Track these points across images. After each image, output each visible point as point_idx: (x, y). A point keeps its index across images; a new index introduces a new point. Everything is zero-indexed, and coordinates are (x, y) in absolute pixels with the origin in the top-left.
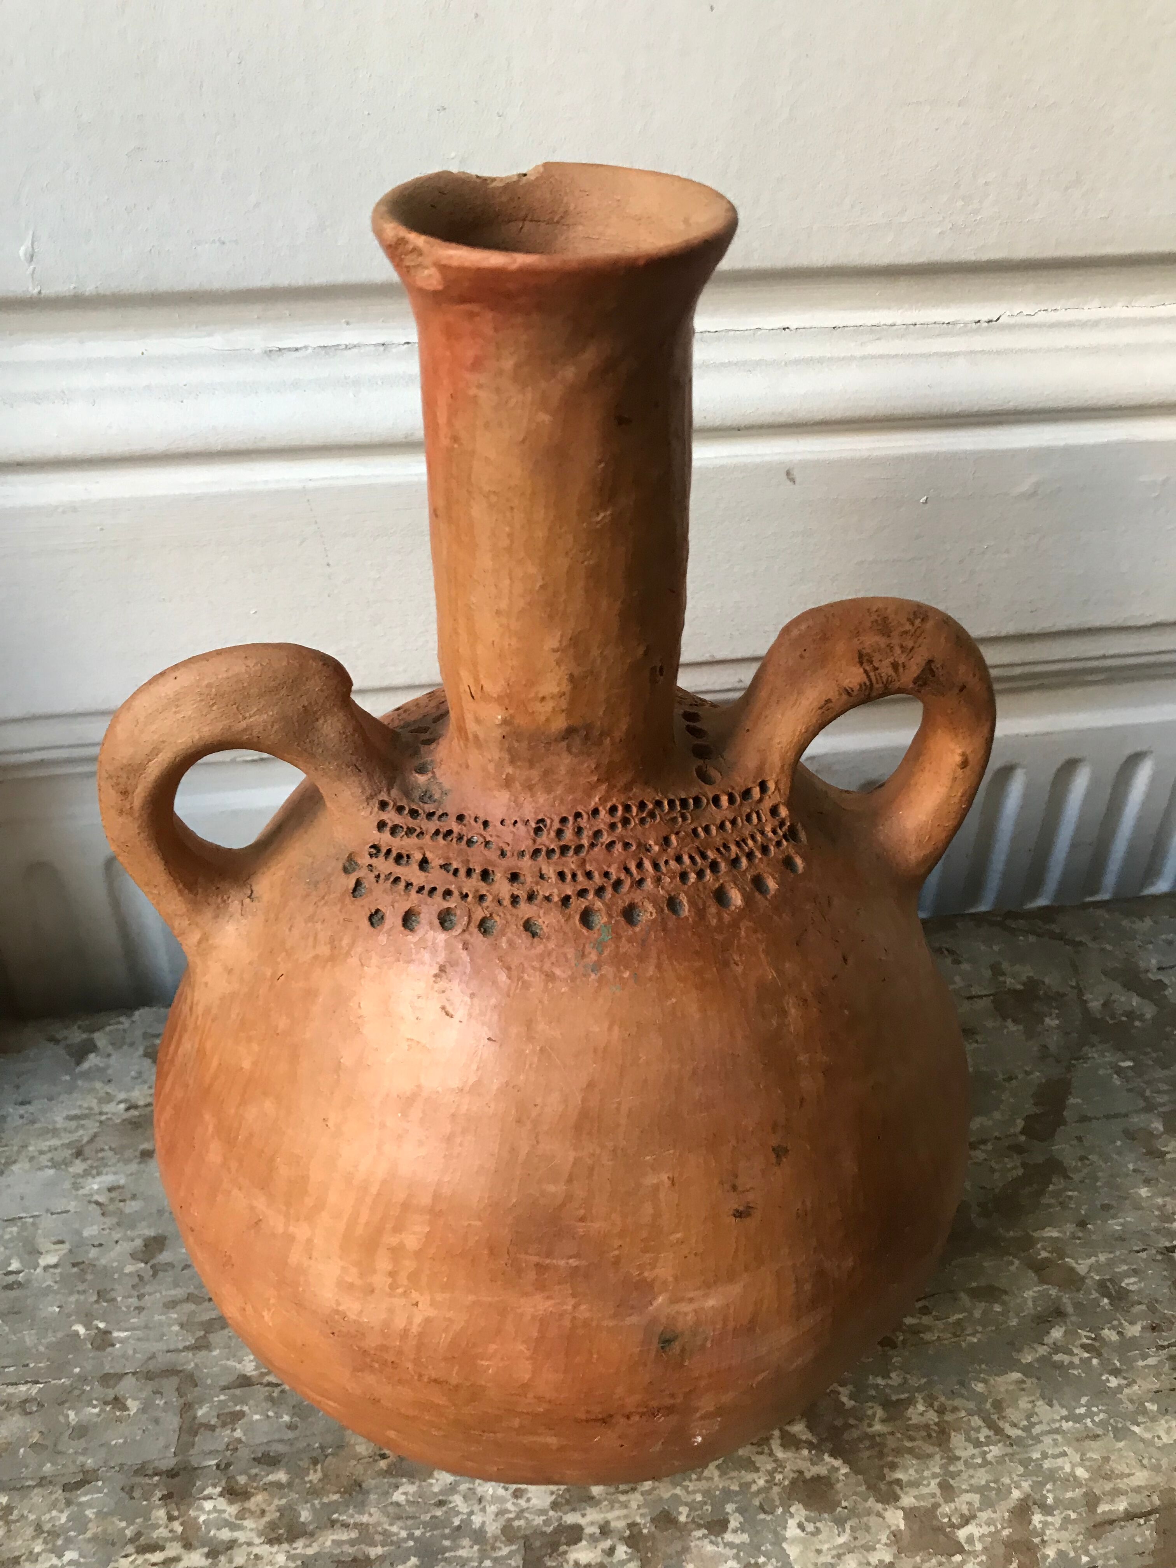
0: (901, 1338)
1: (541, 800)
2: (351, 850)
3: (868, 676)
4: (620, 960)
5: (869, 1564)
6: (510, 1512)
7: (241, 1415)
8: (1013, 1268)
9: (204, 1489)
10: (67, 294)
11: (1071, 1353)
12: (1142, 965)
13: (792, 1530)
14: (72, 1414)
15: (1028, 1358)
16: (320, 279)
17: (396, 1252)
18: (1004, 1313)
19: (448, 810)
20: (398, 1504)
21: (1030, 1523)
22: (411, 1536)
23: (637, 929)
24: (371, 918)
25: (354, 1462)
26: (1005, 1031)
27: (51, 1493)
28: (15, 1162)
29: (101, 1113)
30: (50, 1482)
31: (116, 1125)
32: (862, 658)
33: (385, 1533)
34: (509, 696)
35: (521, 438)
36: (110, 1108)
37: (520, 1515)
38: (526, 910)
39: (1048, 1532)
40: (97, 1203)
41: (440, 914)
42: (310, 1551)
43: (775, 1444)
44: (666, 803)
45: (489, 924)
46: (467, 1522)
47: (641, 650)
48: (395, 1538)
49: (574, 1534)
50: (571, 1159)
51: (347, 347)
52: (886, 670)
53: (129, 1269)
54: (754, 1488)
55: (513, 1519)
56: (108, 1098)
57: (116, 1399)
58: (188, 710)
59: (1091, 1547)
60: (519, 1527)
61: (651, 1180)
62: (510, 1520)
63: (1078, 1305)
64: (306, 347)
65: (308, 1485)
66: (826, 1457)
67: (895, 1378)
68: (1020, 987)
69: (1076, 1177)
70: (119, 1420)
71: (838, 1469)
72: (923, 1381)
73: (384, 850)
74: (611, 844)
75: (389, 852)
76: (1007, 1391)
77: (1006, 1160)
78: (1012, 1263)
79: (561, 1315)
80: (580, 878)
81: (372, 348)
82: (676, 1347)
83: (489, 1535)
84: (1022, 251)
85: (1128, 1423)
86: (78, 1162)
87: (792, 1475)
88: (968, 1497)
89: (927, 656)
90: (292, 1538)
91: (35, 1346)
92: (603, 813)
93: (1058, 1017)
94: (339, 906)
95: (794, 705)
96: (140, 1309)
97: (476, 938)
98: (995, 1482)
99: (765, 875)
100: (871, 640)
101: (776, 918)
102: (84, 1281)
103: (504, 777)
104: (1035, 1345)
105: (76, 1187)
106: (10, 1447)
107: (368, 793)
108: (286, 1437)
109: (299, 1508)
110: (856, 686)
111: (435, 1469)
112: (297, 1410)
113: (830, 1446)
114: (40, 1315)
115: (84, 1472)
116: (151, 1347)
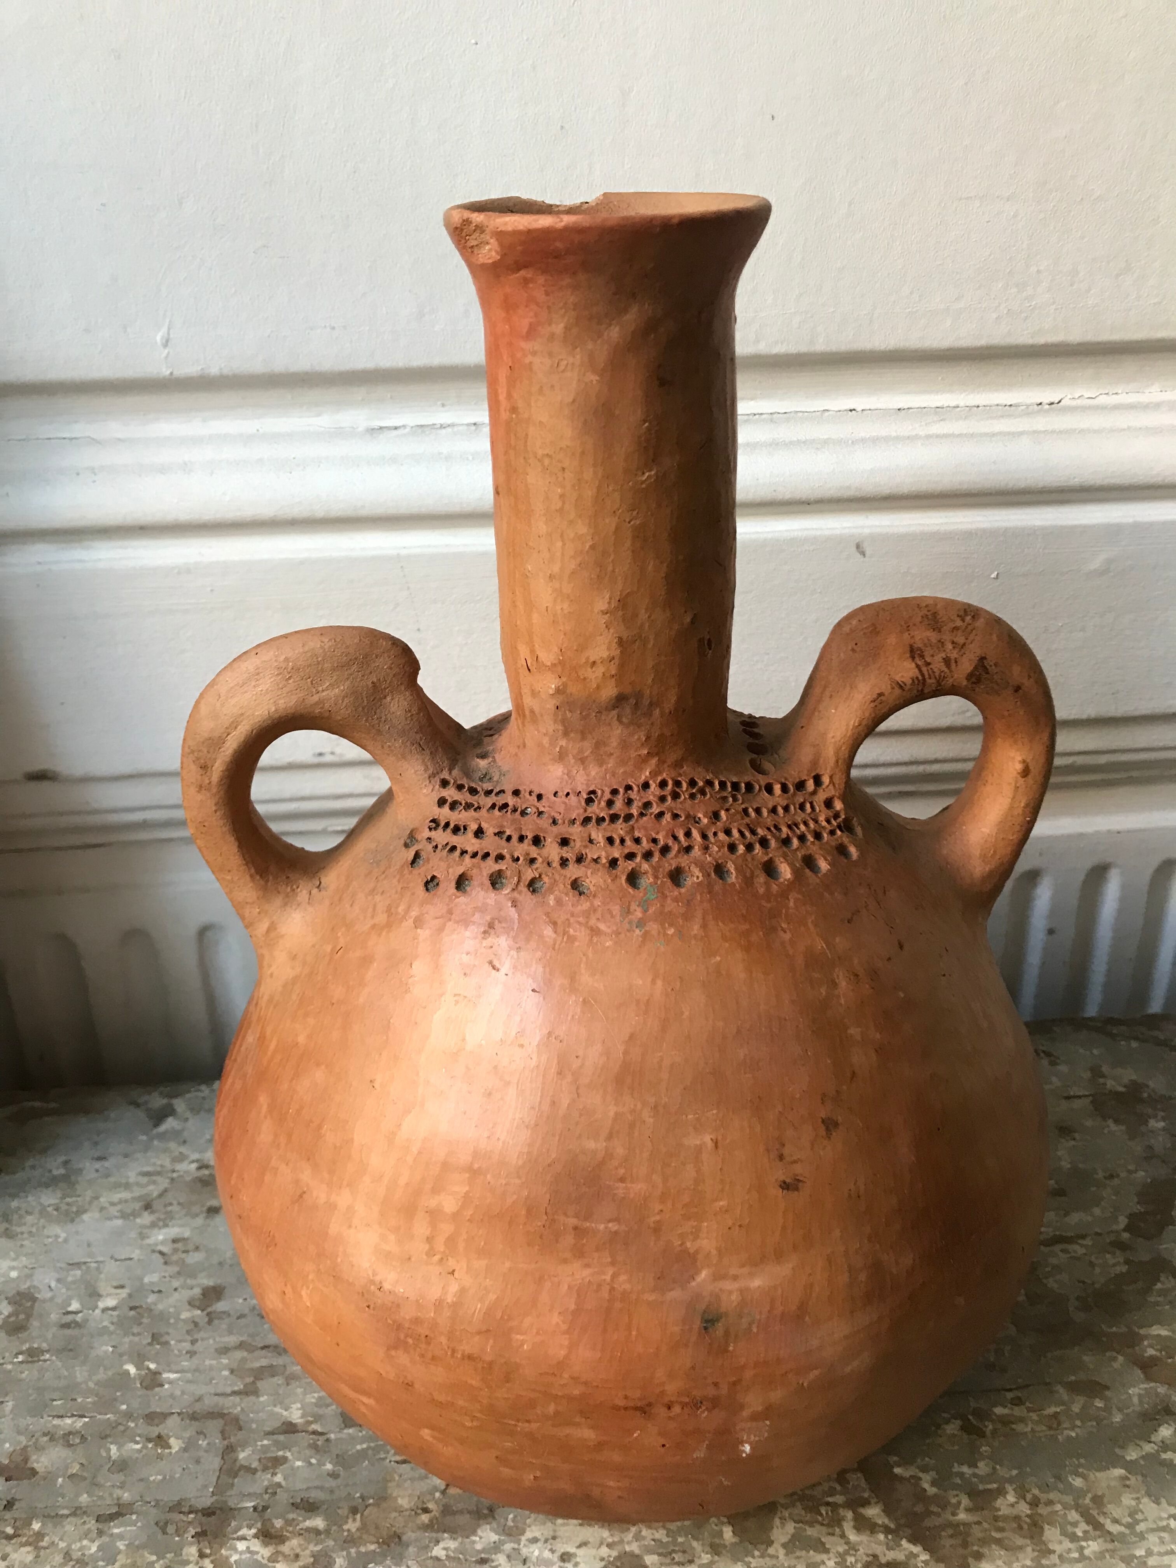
0: (991, 1427)
1: (593, 773)
2: (412, 827)
3: (921, 671)
4: (665, 918)
7: (283, 1460)
8: (1116, 1365)
9: (239, 1529)
10: (195, 374)
14: (114, 1449)
16: (419, 360)
17: (434, 1215)
18: (1107, 1409)
19: (504, 786)
20: (437, 1559)
23: (683, 890)
24: (427, 883)
25: (396, 1514)
26: (1106, 1131)
27: (85, 1522)
28: (85, 1211)
29: (174, 1171)
30: (85, 1513)
31: (185, 1181)
32: (914, 652)
34: (562, 663)
35: (571, 400)
36: (183, 1167)
38: (573, 871)
40: (162, 1253)
41: (491, 875)
43: (848, 1527)
44: (717, 783)
45: (538, 885)
47: (688, 620)
50: (611, 1114)
51: (442, 427)
52: (938, 665)
53: (184, 1315)
56: (181, 1158)
57: (159, 1437)
58: (267, 683)
61: (692, 1141)
64: (404, 426)
65: (346, 1534)
66: (904, 1542)
67: (983, 1468)
68: (1121, 1089)
71: (916, 1556)
72: (1015, 1472)
73: (442, 824)
74: (661, 815)
75: (447, 825)
76: (1109, 1487)
77: (1108, 1256)
78: (1115, 1359)
79: (599, 1286)
80: (628, 842)
81: (465, 428)
82: (719, 1329)
84: (1078, 335)
86: (146, 1214)
87: (865, 1558)
89: (979, 652)
91: (86, 1382)
92: (653, 786)
93: (1164, 1119)
94: (398, 877)
95: (847, 698)
96: (191, 1354)
97: (525, 897)
99: (817, 856)
100: (922, 635)
101: (826, 895)
102: (140, 1324)
103: (558, 749)
104: (1141, 1443)
105: (142, 1236)
106: (50, 1477)
107: (430, 772)
108: (327, 1485)
109: (334, 1555)
110: (909, 682)
111: (479, 1526)
112: (341, 1460)
113: (909, 1531)
114: (93, 1353)
115: (119, 1505)
116: (200, 1389)
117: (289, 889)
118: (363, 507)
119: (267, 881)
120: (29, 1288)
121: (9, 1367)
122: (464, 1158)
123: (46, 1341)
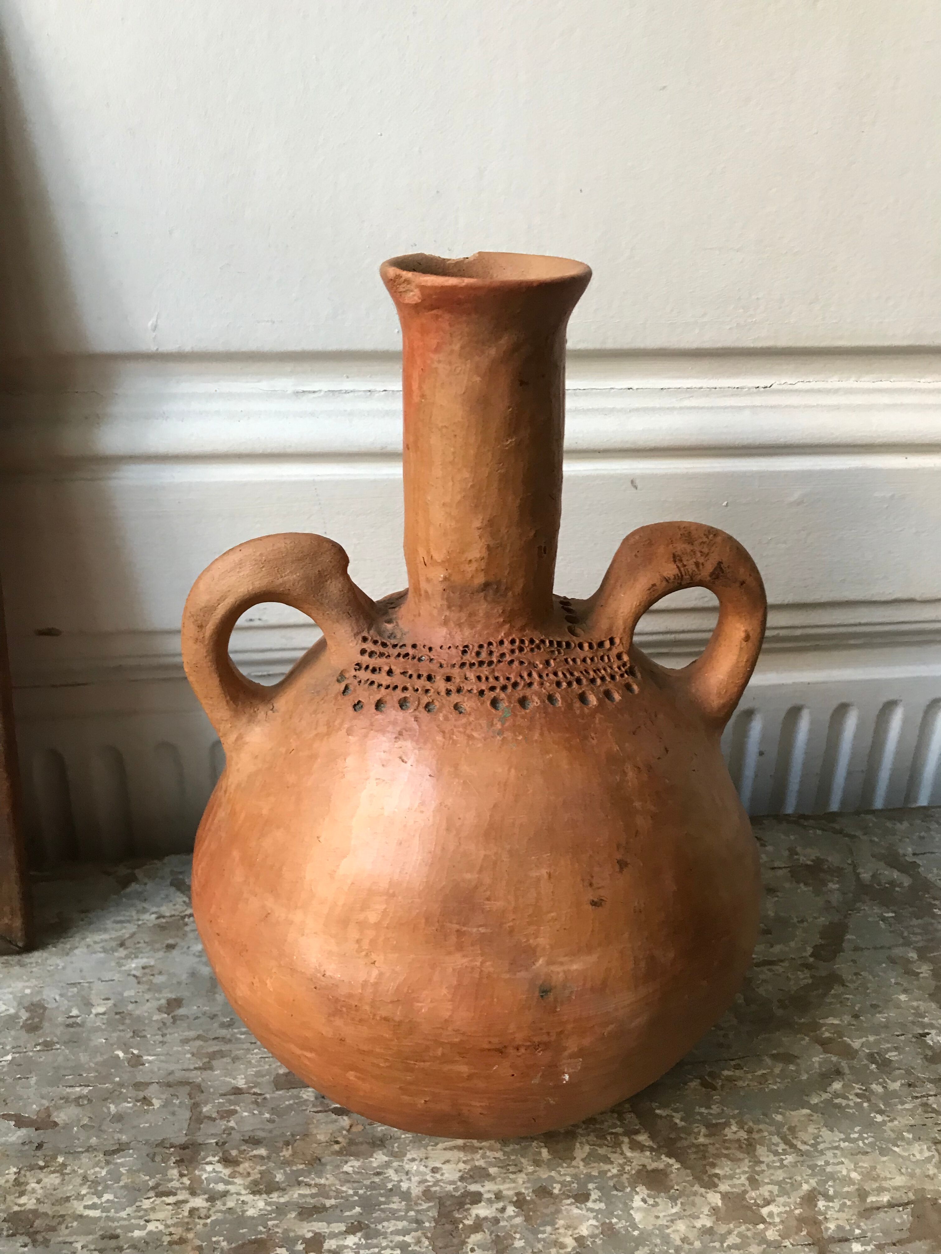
0: (720, 1084)
1: (467, 634)
2: (342, 669)
3: (680, 570)
4: (516, 729)
5: (694, 1227)
6: (429, 1182)
7: (234, 1112)
8: (803, 1042)
9: (207, 1157)
10: (174, 351)
11: (847, 1098)
12: (901, 851)
13: (637, 1202)
14: (112, 1107)
15: (815, 1100)
16: (333, 346)
17: (362, 925)
18: (798, 1072)
19: (405, 642)
20: (347, 1173)
21: (816, 1206)
22: (356, 1194)
23: (528, 711)
24: (355, 706)
25: (315, 1145)
26: (799, 891)
27: (96, 1156)
28: (76, 948)
29: (139, 920)
30: (95, 1149)
31: (149, 927)
32: (676, 558)
33: (338, 1191)
34: (448, 561)
35: (462, 392)
36: (145, 917)
37: (436, 1183)
38: (455, 698)
39: (829, 1213)
40: (134, 976)
41: (400, 701)
42: (282, 1200)
43: (625, 1148)
44: (547, 642)
45: (431, 707)
46: (397, 1187)
47: (532, 534)
48: (344, 1195)
49: (477, 1198)
50: (482, 857)
51: (347, 392)
52: (691, 567)
53: (155, 1018)
54: (609, 1174)
55: (431, 1186)
56: (144, 911)
57: (145, 1098)
58: (246, 570)
59: (862, 1224)
60: (435, 1192)
61: (534, 874)
62: (429, 1186)
63: (851, 1068)
64: (320, 391)
65: (282, 1158)
66: (663, 1157)
67: (715, 1109)
68: (809, 863)
69: (852, 986)
70: (147, 1111)
71: (672, 1165)
72: (736, 1112)
73: (364, 666)
74: (512, 662)
75: (367, 667)
76: (799, 1121)
77: (799, 973)
78: (804, 1039)
79: (473, 969)
80: (491, 679)
81: (363, 392)
82: (551, 997)
83: (413, 1195)
84: (783, 342)
85: (890, 1145)
86: (121, 949)
87: (638, 1167)
88: (770, 1187)
89: (718, 559)
90: (268, 1192)
91: (88, 1063)
92: (506, 643)
93: (838, 882)
94: (333, 702)
95: (631, 587)
96: (163, 1043)
97: (423, 714)
98: (790, 1179)
99: (613, 691)
100: (680, 547)
101: (619, 715)
102: (123, 1024)
103: (443, 617)
104: (821, 1093)
105: (120, 965)
106: (67, 1127)
107: (355, 631)
108: (267, 1127)
109: (275, 1173)
110: (672, 577)
111: (374, 1152)
112: (275, 1111)
113: (666, 1150)
114: (92, 1044)
115: (119, 1144)
116: (172, 1067)
117: (252, 711)
118: (290, 446)
119: (237, 706)
120: (39, 1000)
121: (31, 1054)
122: (384, 885)
123: (56, 1036)
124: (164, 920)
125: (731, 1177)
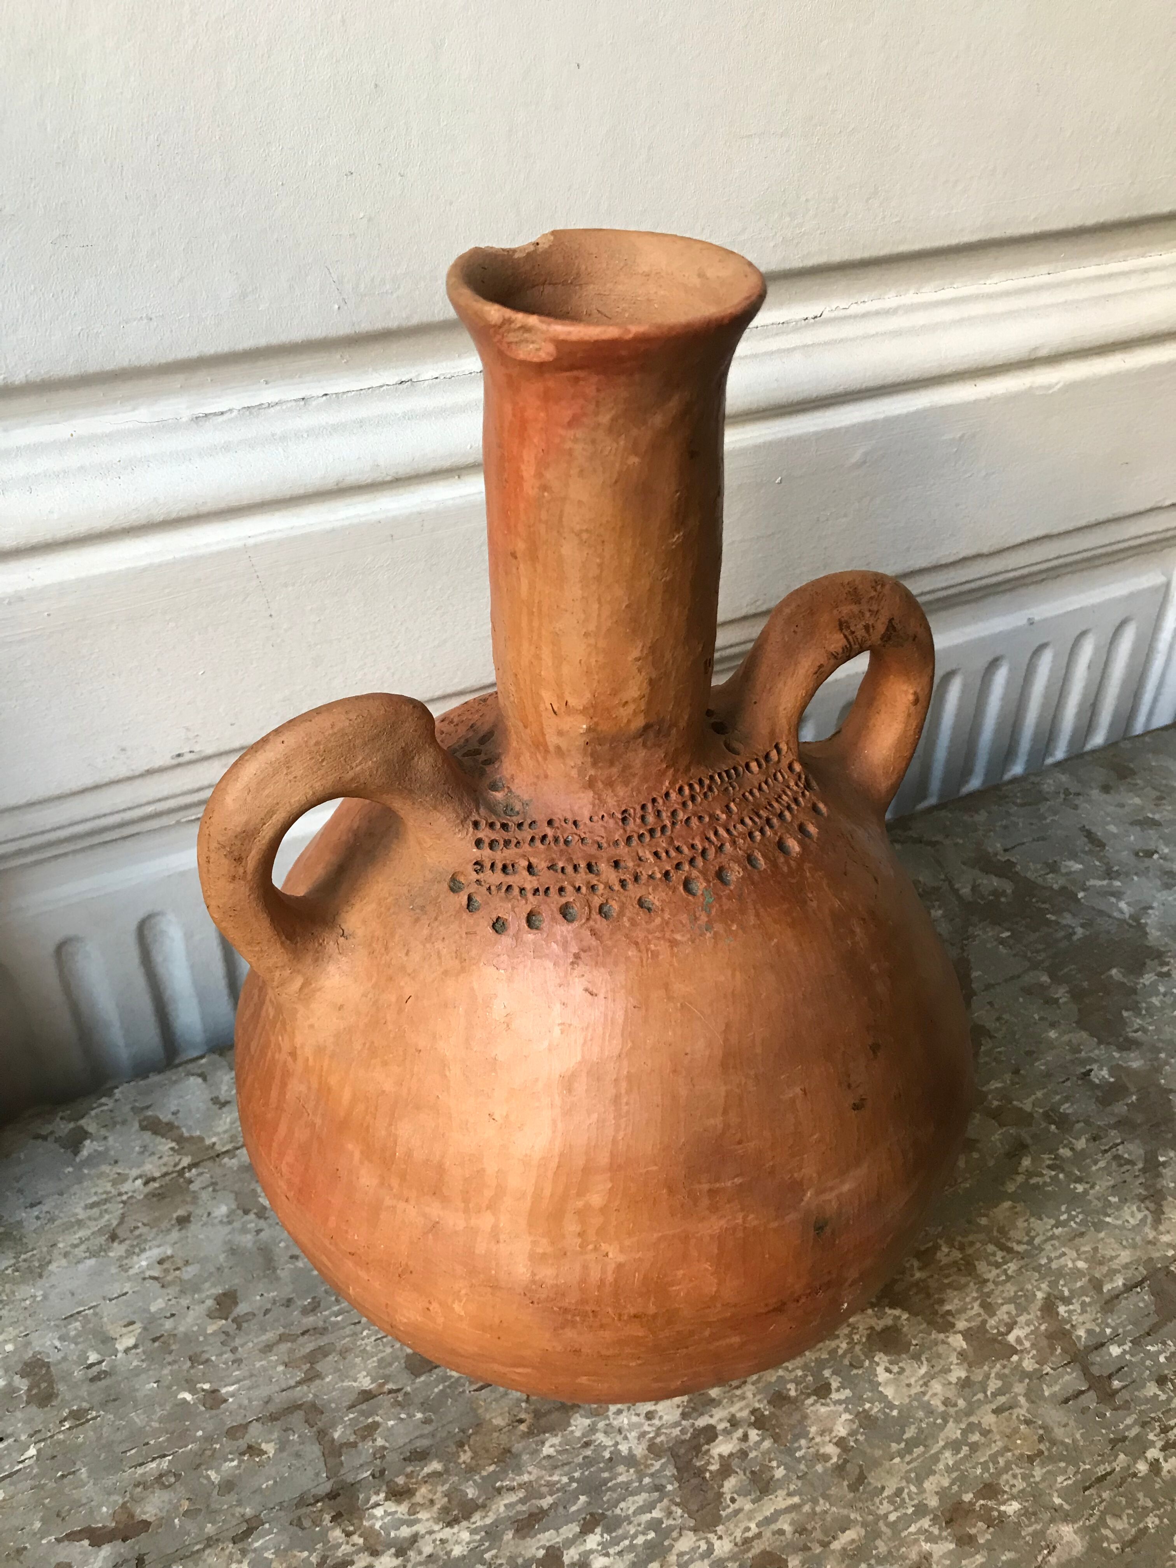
1: (621, 794)
2: (452, 871)
3: (848, 640)
4: (726, 916)
5: (950, 1383)
6: (649, 1433)
7: (376, 1425)
8: (977, 1122)
9: (369, 1500)
11: (1042, 1175)
12: (990, 850)
13: (882, 1376)
14: (213, 1475)
17: (583, 1213)
18: (983, 1158)
19: (535, 817)
20: (549, 1457)
21: (1058, 1314)
22: (572, 1480)
23: (732, 887)
24: (493, 926)
25: (495, 1435)
27: (222, 1549)
28: (50, 1262)
29: (120, 1194)
30: (218, 1540)
31: (139, 1201)
32: (842, 625)
33: (550, 1484)
35: (613, 481)
36: (127, 1187)
37: (658, 1432)
38: (636, 890)
39: (1074, 1318)
40: (154, 1278)
41: (561, 908)
42: (488, 1521)
45: (605, 909)
46: (616, 1453)
47: (700, 648)
48: (558, 1486)
49: (710, 1434)
50: (723, 1094)
51: (270, 406)
52: (860, 633)
53: (210, 1329)
54: (840, 1352)
55: (654, 1438)
56: (122, 1178)
57: (250, 1447)
58: (298, 770)
59: (1109, 1320)
60: (662, 1442)
61: (787, 1095)
62: (652, 1440)
63: (1034, 1136)
64: (231, 410)
65: (463, 1466)
66: (887, 1310)
69: (999, 1035)
70: (261, 1465)
71: (900, 1317)
72: (940, 1228)
73: (488, 865)
74: (688, 820)
75: (493, 865)
76: (1005, 1218)
78: (975, 1117)
79: (734, 1229)
80: (673, 853)
81: (294, 403)
82: (828, 1230)
83: (639, 1456)
85: (1102, 1217)
86: (116, 1245)
87: (866, 1332)
88: (1005, 1308)
89: (889, 616)
90: (467, 1517)
91: (148, 1424)
92: (673, 795)
93: (940, 907)
94: (457, 923)
95: (793, 674)
96: (238, 1361)
98: (1021, 1290)
99: (805, 822)
101: (825, 856)
102: (170, 1353)
103: (587, 779)
104: (1014, 1176)
105: (124, 1268)
106: (165, 1522)
107: (462, 817)
108: (426, 1432)
109: (463, 1487)
110: (841, 650)
111: (570, 1418)
112: (424, 1406)
113: (887, 1301)
114: (139, 1395)
115: (246, 1521)
116: (264, 1391)
117: (316, 944)
118: (204, 503)
119: (296, 944)
120: (34, 1356)
121: (61, 1436)
122: (603, 1161)
123: (83, 1400)
124: (156, 1185)
125: (963, 1310)
